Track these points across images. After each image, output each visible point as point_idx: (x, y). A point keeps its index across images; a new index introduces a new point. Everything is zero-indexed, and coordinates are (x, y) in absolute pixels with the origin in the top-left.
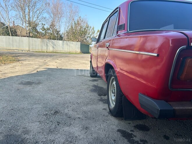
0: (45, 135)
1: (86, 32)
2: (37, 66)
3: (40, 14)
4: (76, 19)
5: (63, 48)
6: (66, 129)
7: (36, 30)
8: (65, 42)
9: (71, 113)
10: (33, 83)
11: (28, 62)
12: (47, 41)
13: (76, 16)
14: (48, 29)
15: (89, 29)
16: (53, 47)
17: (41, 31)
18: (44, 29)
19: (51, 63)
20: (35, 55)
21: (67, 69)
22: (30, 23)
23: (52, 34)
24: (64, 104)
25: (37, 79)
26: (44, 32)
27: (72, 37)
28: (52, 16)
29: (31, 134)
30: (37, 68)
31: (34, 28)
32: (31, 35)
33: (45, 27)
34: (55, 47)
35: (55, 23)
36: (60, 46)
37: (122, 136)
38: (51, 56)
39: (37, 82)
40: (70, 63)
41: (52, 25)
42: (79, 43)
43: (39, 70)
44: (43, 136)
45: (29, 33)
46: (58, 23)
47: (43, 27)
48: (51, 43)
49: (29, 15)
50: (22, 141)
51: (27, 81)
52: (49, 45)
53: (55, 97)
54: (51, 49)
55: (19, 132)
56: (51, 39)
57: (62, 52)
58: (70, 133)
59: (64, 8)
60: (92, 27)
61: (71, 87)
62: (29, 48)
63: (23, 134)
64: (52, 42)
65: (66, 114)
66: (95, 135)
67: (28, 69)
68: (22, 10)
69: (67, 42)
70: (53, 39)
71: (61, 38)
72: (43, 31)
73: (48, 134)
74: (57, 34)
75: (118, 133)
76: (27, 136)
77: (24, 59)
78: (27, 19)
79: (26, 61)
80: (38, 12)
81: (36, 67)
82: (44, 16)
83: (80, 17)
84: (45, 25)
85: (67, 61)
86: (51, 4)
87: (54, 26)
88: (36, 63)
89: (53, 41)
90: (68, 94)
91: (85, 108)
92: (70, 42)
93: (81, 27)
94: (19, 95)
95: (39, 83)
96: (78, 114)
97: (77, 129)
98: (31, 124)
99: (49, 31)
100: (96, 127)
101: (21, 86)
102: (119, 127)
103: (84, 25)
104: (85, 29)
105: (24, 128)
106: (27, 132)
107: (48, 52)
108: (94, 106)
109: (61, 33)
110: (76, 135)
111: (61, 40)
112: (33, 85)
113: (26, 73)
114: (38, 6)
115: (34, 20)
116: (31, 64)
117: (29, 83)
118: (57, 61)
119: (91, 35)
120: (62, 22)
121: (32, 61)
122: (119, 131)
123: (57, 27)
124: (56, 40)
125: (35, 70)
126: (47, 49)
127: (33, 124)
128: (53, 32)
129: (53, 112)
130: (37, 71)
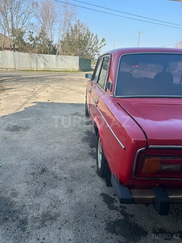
0: (31, 198)
1: (87, 41)
2: (25, 98)
3: (26, 19)
4: (73, 24)
5: (57, 65)
6: (52, 191)
7: (22, 41)
8: (59, 56)
9: (58, 171)
10: (21, 127)
11: (14, 93)
12: (37, 56)
13: (74, 20)
14: (37, 39)
15: (90, 37)
16: (45, 64)
17: (29, 41)
18: (32, 39)
19: (41, 94)
20: (23, 79)
21: (60, 103)
22: (14, 32)
23: (42, 46)
24: (52, 159)
25: (25, 121)
26: (32, 43)
27: (69, 48)
28: (42, 20)
29: (19, 196)
30: (25, 103)
31: (20, 38)
32: (16, 47)
33: (34, 36)
34: (46, 63)
35: (46, 31)
36: (53, 62)
37: (104, 201)
38: (41, 79)
39: (25, 126)
40: (64, 93)
41: (43, 34)
42: (77, 58)
43: (27, 106)
44: (30, 199)
45: (14, 45)
46: (50, 30)
47: (31, 36)
48: (41, 59)
49: (12, 21)
50: (11, 204)
51: (14, 125)
52: (39, 61)
53: (43, 149)
54: (42, 66)
55: (8, 195)
56: (41, 53)
57: (55, 70)
58: (55, 197)
59: (57, 9)
60: (95, 35)
61: (62, 135)
62: (15, 65)
63: (11, 196)
64: (43, 58)
65: (53, 174)
66: (78, 200)
67: (14, 104)
68: (3, 14)
69: (62, 56)
70: (44, 53)
71: (54, 52)
72: (31, 41)
73: (34, 197)
74: (49, 45)
75: (101, 197)
76: (15, 199)
77: (9, 87)
78: (10, 26)
79: (12, 90)
80: (23, 16)
81: (24, 100)
82: (31, 21)
83: (78, 21)
84: (32, 33)
85: (61, 89)
86: (39, 3)
87: (45, 35)
88: (25, 93)
89: (44, 55)
90: (57, 145)
91: (72, 166)
92: (66, 56)
93: (80, 35)
94: (6, 146)
95: (27, 128)
96: (65, 173)
97: (62, 191)
98: (19, 185)
99: (39, 42)
100: (80, 189)
101: (8, 133)
102: (104, 190)
103: (84, 32)
104: (85, 37)
105: (13, 190)
106: (15, 194)
107: (38, 71)
108: (83, 162)
109: (54, 43)
110: (60, 198)
111: (54, 54)
112: (21, 131)
113: (12, 111)
114: (22, 8)
115: (19, 27)
116: (17, 96)
117: (16, 129)
118: (49, 89)
119: (93, 46)
120: (55, 30)
121: (19, 91)
122: (102, 194)
123: (49, 37)
124: (47, 54)
125: (22, 106)
126: (37, 66)
127: (21, 185)
128: (43, 43)
129: (40, 170)
130: (25, 108)
